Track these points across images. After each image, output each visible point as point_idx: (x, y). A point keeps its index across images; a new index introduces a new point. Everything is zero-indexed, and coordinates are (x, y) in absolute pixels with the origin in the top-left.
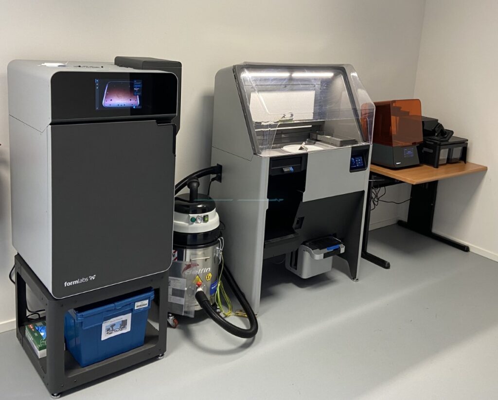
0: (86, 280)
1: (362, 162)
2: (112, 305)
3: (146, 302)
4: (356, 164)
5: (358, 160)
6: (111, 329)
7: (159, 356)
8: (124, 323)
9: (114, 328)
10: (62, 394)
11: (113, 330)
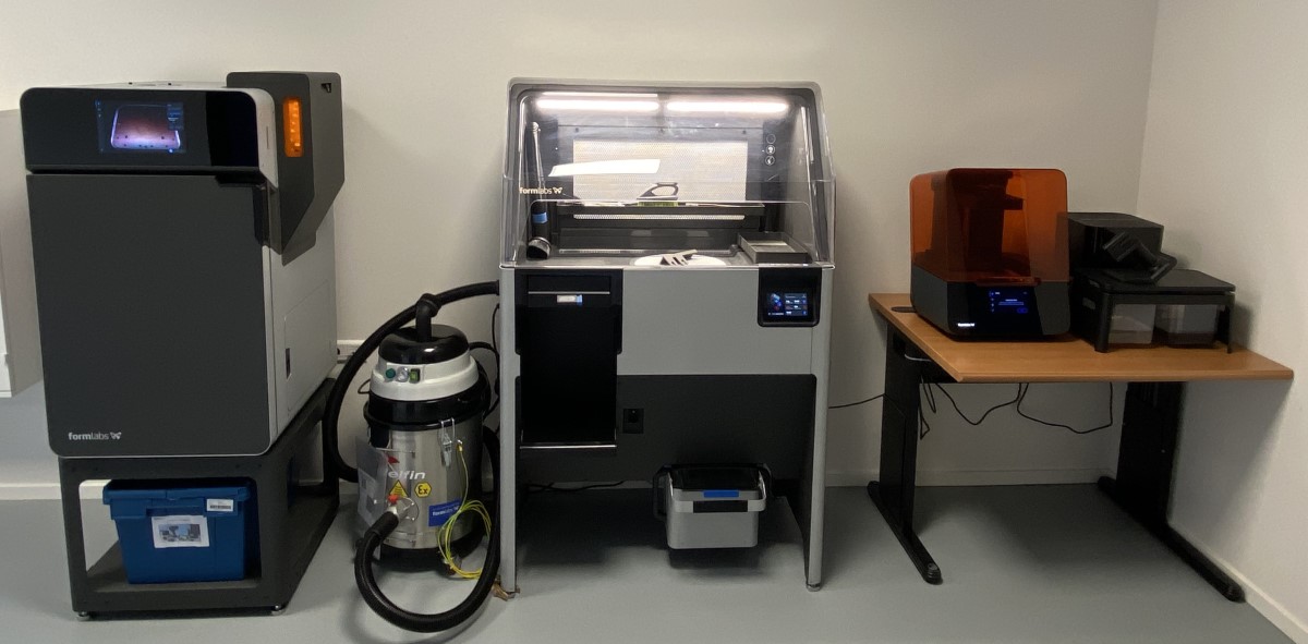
0: (105, 437)
1: (805, 308)
2: (162, 492)
3: (230, 503)
4: (783, 309)
5: (792, 300)
6: (171, 533)
7: (274, 609)
8: (194, 532)
9: (177, 533)
10: (94, 616)
11: (176, 536)
